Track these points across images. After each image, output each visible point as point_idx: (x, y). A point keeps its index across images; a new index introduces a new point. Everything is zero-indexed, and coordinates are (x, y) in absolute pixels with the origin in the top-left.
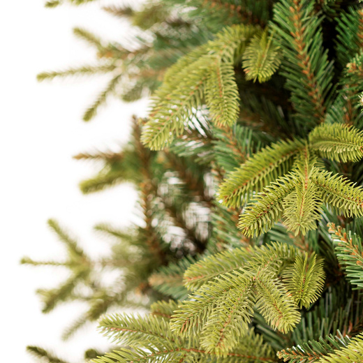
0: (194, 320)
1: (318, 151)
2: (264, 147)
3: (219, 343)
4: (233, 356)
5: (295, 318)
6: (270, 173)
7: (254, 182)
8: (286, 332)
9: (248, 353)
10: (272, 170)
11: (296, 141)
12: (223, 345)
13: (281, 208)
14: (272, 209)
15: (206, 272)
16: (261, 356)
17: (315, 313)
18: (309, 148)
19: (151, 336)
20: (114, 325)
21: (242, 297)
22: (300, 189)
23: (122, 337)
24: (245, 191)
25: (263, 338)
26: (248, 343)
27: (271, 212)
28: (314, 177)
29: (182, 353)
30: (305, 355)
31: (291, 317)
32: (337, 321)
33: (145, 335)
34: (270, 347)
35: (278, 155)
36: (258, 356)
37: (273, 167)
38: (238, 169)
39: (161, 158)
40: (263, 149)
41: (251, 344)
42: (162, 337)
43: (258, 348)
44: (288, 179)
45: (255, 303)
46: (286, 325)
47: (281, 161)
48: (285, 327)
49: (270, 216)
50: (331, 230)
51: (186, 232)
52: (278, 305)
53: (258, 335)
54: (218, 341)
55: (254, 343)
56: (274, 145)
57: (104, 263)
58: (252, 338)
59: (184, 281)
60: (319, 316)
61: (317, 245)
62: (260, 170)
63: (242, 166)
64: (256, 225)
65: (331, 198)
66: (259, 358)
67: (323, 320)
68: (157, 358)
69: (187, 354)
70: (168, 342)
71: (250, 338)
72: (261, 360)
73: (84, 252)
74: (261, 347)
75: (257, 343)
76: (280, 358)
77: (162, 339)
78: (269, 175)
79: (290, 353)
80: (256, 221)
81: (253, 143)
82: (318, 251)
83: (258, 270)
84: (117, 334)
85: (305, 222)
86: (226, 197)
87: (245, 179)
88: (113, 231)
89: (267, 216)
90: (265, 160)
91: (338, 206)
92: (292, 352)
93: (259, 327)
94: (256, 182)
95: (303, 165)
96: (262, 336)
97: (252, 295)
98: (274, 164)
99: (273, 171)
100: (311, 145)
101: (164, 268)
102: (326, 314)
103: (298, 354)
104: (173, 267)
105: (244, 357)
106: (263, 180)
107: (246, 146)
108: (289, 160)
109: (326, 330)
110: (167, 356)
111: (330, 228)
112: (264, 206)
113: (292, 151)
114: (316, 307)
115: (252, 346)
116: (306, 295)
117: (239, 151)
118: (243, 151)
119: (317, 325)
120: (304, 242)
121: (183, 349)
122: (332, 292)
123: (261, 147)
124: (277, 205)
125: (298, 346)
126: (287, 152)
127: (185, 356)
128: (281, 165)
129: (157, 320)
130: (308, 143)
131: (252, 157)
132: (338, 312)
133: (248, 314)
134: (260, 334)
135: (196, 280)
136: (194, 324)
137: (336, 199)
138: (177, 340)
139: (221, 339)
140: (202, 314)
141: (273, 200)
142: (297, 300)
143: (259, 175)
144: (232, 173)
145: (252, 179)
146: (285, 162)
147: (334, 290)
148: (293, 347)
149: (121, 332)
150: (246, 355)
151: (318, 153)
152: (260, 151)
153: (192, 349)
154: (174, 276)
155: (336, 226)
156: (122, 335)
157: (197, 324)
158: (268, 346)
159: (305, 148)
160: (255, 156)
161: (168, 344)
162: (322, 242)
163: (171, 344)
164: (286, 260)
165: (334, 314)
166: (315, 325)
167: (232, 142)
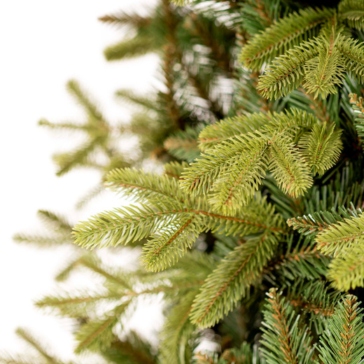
0: (204, 179)
1: (347, 19)
2: (292, 13)
3: (227, 201)
4: (243, 223)
5: (307, 183)
6: (295, 39)
7: (278, 47)
8: (297, 196)
9: (258, 222)
10: (297, 36)
11: (325, 10)
12: (231, 203)
13: (303, 72)
14: (293, 73)
15: (222, 134)
16: (272, 226)
17: (330, 187)
18: (337, 17)
19: (160, 195)
20: (123, 181)
21: (255, 159)
22: (324, 55)
23: (131, 194)
24: (269, 55)
25: (276, 208)
26: (259, 211)
27: (292, 76)
28: (340, 44)
29: (191, 214)
30: (316, 224)
31: (303, 181)
32: (352, 195)
33: (154, 193)
34: (282, 217)
35: (305, 22)
36: (268, 225)
37: (299, 33)
38: (262, 32)
39: (188, 23)
40: (290, 15)
41: (263, 213)
42: (172, 196)
43: (269, 218)
44: (313, 45)
45: (268, 166)
46: (298, 188)
47: (307, 28)
48: (296, 190)
49: (291, 80)
50: (352, 101)
51: (208, 104)
52: (291, 168)
53: (270, 205)
54: (226, 199)
55: (266, 212)
56: (301, 11)
57: (122, 130)
58: (265, 206)
59: (198, 142)
60: (334, 189)
61: (337, 118)
62: (285, 36)
63: (268, 30)
64: (275, 87)
65: (355, 66)
66: (270, 228)
67: (338, 193)
68: (165, 217)
69: (196, 216)
70: (178, 202)
71: (262, 206)
72: (271, 230)
73: (103, 117)
74: (273, 217)
75: (269, 213)
76: (289, 225)
77: (171, 199)
78: (294, 41)
79: (300, 221)
80: (275, 84)
81: (280, 8)
82: (338, 124)
83: (274, 135)
84: (126, 190)
85: (325, 85)
86: (248, 59)
87: (270, 43)
88: (134, 98)
89: (287, 79)
90: (292, 26)
91: (360, 74)
92: (303, 220)
93: (273, 197)
94: (280, 46)
95: (330, 33)
96: (274, 206)
97: (265, 157)
98: (300, 31)
99: (299, 37)
100: (340, 15)
101: (181, 132)
102: (342, 189)
103: (308, 223)
104: (190, 131)
105: (254, 225)
106: (288, 44)
107: (274, 11)
108: (316, 28)
109: (340, 204)
110: (175, 216)
111: (352, 99)
112: (285, 69)
113: (321, 19)
114: (332, 181)
115: (263, 215)
116: (320, 162)
117: (266, 15)
118: (270, 15)
119: (331, 199)
120: (324, 114)
121: (192, 210)
122: (349, 166)
123: (289, 12)
124: (299, 69)
125: (309, 215)
126: (315, 20)
127: (193, 217)
128: (307, 32)
129: (168, 179)
130: (337, 12)
131: (278, 21)
132: (353, 187)
133: (260, 176)
134: (272, 205)
135: (211, 141)
136: (204, 183)
137: (360, 67)
138: (186, 201)
139: (229, 198)
140: (213, 174)
141: (296, 64)
142: (311, 165)
143: (284, 41)
144: (257, 36)
145: (277, 44)
146: (312, 30)
147: (351, 164)
148: (304, 216)
149: (130, 189)
150: (256, 223)
151: (346, 23)
152: (288, 16)
153: (202, 212)
154: (190, 140)
155: (358, 97)
156: (131, 191)
157: (207, 183)
158: (279, 217)
159: (333, 17)
160: (282, 21)
161: (177, 204)
162: (343, 114)
163: (180, 204)
164: (305, 128)
165: (349, 189)
166: (329, 198)
167: (259, 6)
